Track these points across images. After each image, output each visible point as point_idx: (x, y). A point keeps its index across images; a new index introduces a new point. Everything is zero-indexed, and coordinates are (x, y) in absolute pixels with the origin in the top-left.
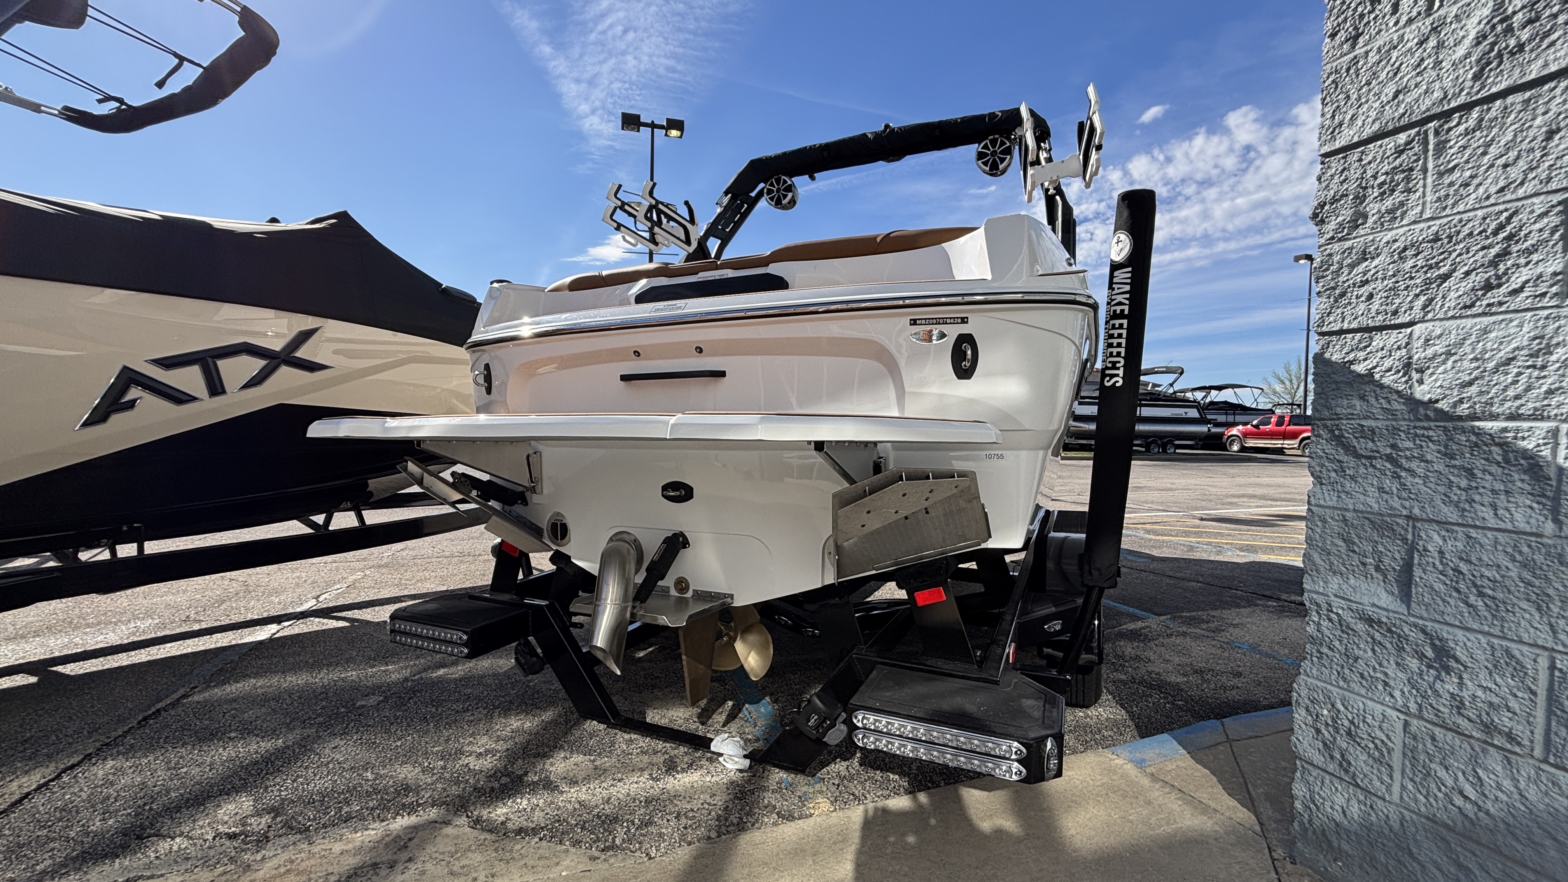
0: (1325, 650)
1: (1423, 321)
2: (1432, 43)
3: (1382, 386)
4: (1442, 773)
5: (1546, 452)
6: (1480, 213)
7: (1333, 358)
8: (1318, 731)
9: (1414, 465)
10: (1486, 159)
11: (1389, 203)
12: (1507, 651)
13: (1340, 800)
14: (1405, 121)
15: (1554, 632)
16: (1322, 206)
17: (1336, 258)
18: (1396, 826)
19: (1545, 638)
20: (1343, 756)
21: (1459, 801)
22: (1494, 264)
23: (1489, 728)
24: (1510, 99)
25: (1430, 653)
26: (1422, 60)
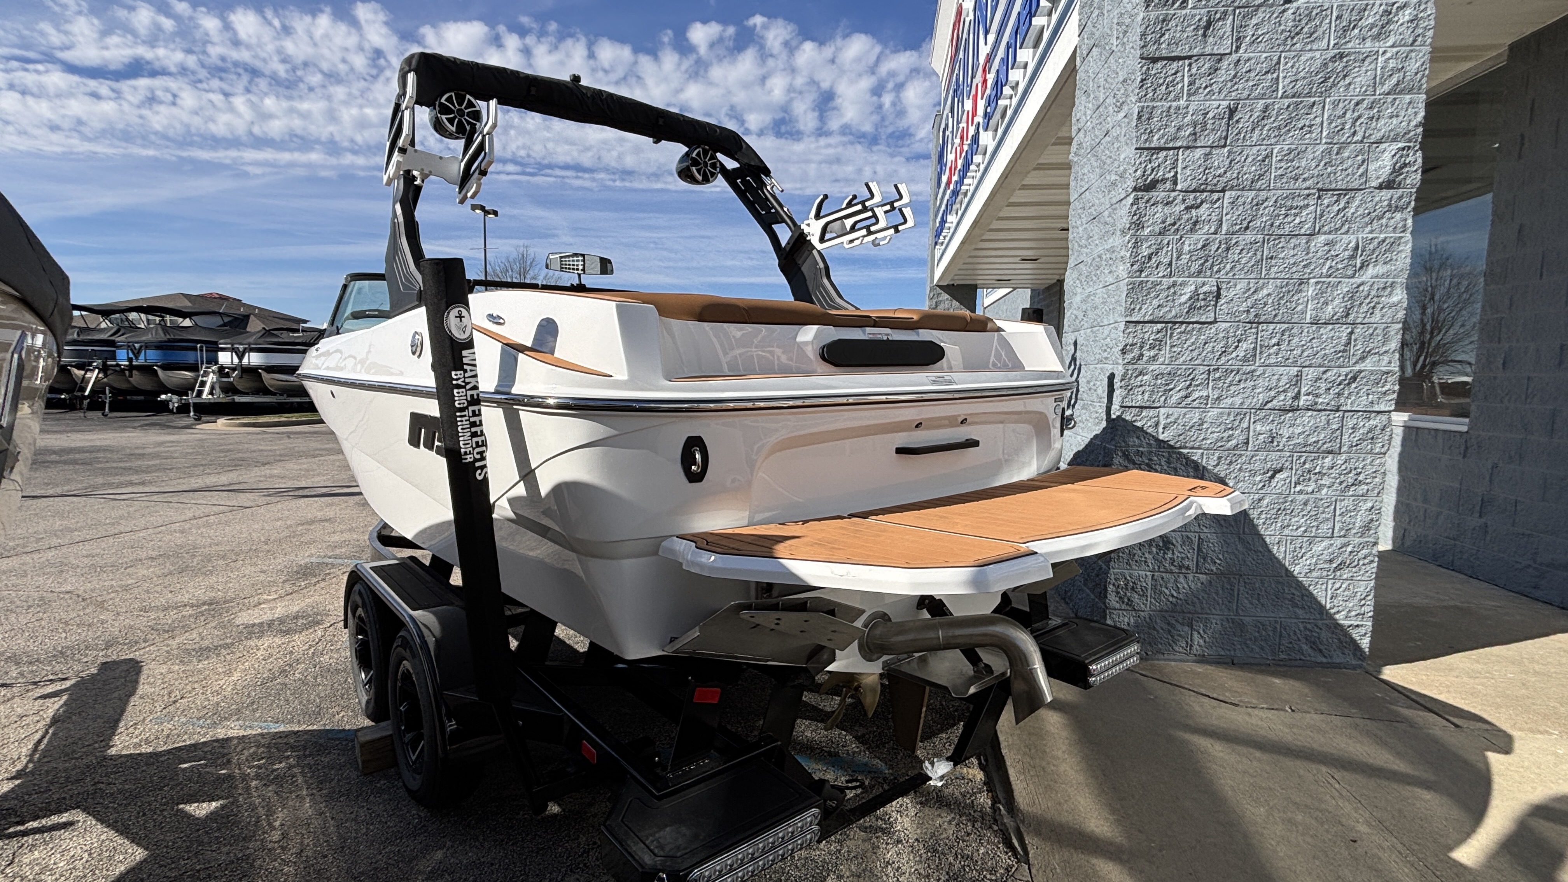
0: (1121, 554)
1: (1164, 407)
2: (1172, 291)
3: (1147, 433)
4: (1166, 591)
5: (1200, 461)
6: (1184, 367)
7: (1127, 418)
8: (1118, 593)
9: (1157, 467)
10: (1185, 346)
11: (1152, 353)
12: (1188, 537)
13: (1126, 620)
14: (1161, 320)
15: (1199, 526)
16: (1126, 345)
17: (1130, 372)
18: (1148, 620)
19: (1197, 529)
20: (1129, 600)
21: (1171, 599)
22: (1187, 388)
23: (1181, 567)
24: (1195, 325)
25: (1161, 544)
26: (1168, 296)
